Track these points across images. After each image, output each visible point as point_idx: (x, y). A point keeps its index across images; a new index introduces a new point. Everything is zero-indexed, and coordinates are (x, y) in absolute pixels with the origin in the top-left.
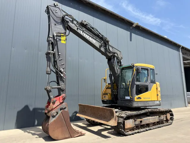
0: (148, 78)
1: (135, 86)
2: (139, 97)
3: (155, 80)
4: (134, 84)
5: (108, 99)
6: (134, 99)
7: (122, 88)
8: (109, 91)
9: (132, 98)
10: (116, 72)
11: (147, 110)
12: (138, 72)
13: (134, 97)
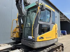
0: (50, 19)
1: (38, 25)
2: (41, 37)
3: (55, 22)
4: (38, 23)
5: (15, 37)
6: (36, 39)
7: (27, 28)
8: (18, 30)
9: (34, 39)
10: (23, 13)
11: (48, 49)
12: (42, 9)
13: (37, 37)
